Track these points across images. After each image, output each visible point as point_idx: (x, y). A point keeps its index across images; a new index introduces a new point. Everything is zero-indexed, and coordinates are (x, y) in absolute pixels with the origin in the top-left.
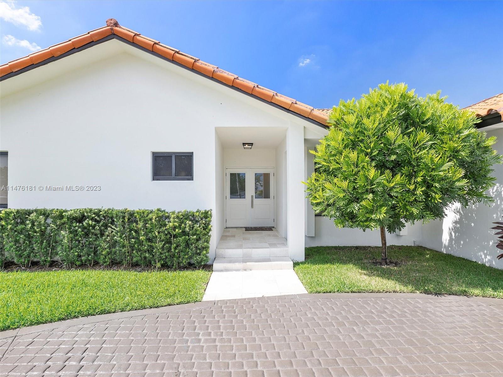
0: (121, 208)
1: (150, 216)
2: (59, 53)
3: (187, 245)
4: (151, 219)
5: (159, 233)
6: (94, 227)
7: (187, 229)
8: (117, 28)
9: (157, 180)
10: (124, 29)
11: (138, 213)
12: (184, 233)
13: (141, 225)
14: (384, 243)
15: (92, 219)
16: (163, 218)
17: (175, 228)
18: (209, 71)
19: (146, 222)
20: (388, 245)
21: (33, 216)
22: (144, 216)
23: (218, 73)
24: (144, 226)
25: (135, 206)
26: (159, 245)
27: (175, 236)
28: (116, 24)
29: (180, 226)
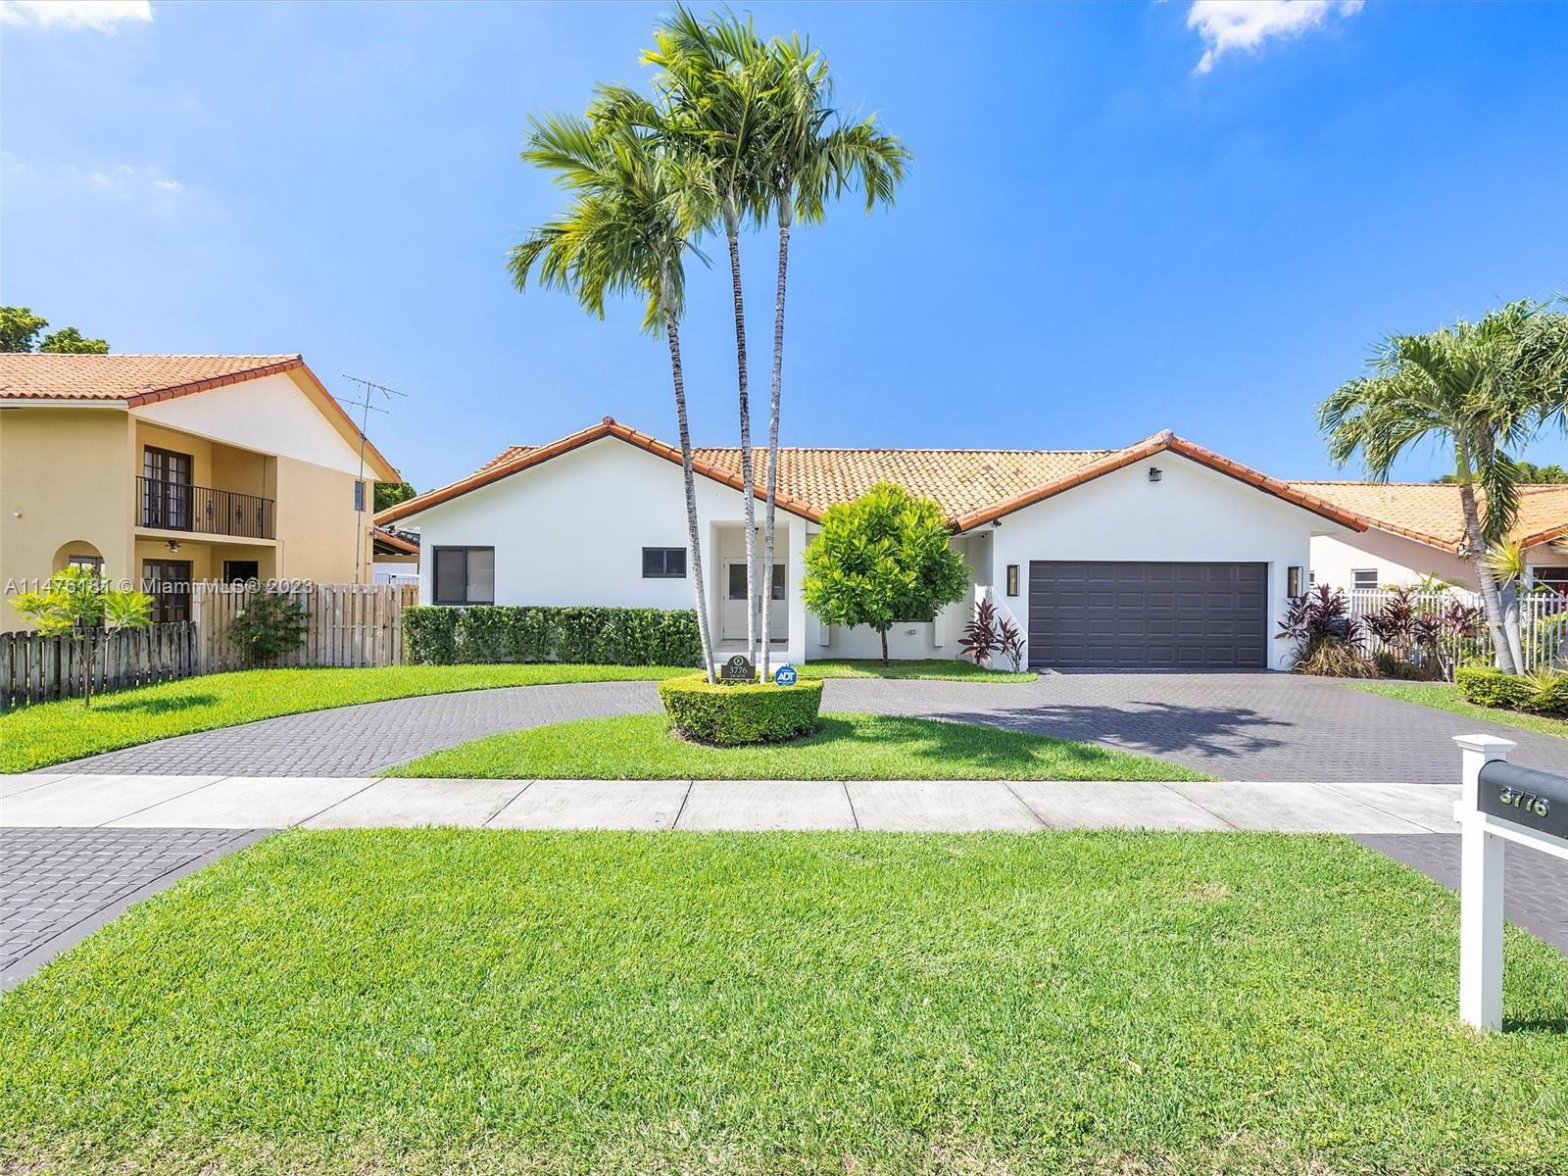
0: (615, 607)
1: (646, 614)
2: (557, 452)
3: (682, 644)
4: (647, 617)
5: (654, 630)
6: (590, 624)
7: (682, 628)
8: (614, 427)
9: (648, 577)
10: (621, 425)
11: (633, 611)
12: (678, 632)
13: (636, 623)
14: (885, 656)
15: (590, 617)
16: (657, 618)
17: (669, 626)
18: (705, 470)
19: (641, 620)
20: (889, 658)
21: (532, 613)
22: (639, 615)
23: (714, 471)
24: (640, 624)
25: (629, 605)
26: (655, 643)
27: (669, 635)
28: (612, 422)
29: (675, 624)
